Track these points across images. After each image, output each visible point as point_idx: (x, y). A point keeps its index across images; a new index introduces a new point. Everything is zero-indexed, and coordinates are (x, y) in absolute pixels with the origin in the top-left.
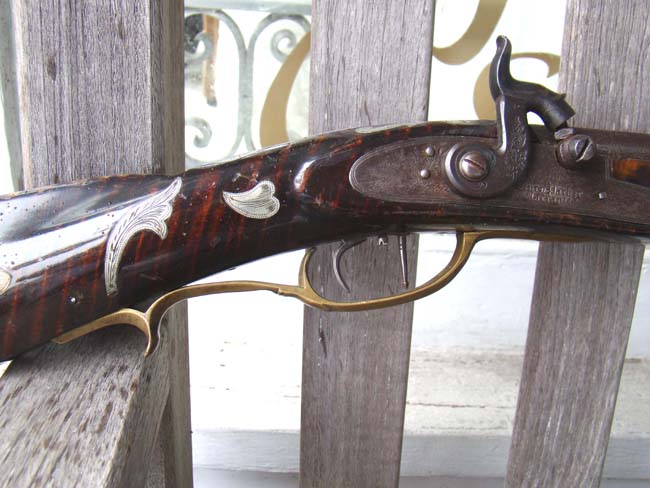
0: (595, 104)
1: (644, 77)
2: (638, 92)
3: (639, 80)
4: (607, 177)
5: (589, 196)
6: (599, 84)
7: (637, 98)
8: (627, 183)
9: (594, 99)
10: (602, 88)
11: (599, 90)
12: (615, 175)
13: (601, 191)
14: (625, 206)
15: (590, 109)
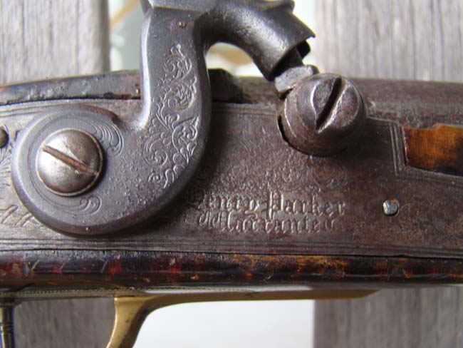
0: (374, 55)
1: (443, 11)
2: (438, 33)
3: (436, 16)
4: (398, 165)
5: (360, 209)
6: (376, 25)
7: (437, 43)
8: (440, 174)
9: (371, 48)
10: (382, 31)
11: (377, 33)
12: (413, 160)
13: (388, 198)
14: (440, 224)
15: (367, 63)
